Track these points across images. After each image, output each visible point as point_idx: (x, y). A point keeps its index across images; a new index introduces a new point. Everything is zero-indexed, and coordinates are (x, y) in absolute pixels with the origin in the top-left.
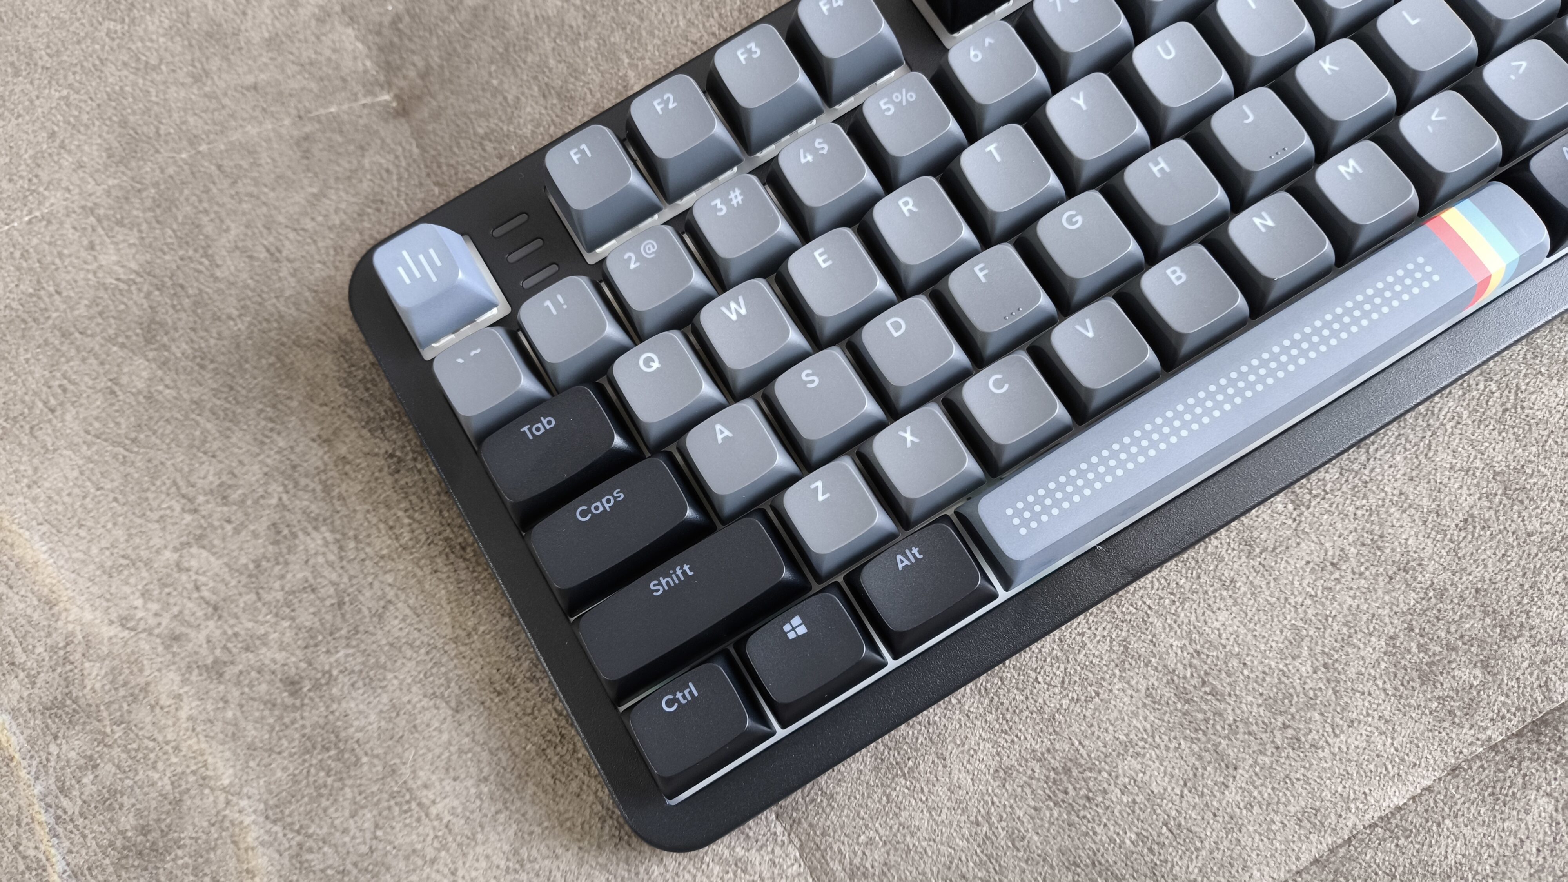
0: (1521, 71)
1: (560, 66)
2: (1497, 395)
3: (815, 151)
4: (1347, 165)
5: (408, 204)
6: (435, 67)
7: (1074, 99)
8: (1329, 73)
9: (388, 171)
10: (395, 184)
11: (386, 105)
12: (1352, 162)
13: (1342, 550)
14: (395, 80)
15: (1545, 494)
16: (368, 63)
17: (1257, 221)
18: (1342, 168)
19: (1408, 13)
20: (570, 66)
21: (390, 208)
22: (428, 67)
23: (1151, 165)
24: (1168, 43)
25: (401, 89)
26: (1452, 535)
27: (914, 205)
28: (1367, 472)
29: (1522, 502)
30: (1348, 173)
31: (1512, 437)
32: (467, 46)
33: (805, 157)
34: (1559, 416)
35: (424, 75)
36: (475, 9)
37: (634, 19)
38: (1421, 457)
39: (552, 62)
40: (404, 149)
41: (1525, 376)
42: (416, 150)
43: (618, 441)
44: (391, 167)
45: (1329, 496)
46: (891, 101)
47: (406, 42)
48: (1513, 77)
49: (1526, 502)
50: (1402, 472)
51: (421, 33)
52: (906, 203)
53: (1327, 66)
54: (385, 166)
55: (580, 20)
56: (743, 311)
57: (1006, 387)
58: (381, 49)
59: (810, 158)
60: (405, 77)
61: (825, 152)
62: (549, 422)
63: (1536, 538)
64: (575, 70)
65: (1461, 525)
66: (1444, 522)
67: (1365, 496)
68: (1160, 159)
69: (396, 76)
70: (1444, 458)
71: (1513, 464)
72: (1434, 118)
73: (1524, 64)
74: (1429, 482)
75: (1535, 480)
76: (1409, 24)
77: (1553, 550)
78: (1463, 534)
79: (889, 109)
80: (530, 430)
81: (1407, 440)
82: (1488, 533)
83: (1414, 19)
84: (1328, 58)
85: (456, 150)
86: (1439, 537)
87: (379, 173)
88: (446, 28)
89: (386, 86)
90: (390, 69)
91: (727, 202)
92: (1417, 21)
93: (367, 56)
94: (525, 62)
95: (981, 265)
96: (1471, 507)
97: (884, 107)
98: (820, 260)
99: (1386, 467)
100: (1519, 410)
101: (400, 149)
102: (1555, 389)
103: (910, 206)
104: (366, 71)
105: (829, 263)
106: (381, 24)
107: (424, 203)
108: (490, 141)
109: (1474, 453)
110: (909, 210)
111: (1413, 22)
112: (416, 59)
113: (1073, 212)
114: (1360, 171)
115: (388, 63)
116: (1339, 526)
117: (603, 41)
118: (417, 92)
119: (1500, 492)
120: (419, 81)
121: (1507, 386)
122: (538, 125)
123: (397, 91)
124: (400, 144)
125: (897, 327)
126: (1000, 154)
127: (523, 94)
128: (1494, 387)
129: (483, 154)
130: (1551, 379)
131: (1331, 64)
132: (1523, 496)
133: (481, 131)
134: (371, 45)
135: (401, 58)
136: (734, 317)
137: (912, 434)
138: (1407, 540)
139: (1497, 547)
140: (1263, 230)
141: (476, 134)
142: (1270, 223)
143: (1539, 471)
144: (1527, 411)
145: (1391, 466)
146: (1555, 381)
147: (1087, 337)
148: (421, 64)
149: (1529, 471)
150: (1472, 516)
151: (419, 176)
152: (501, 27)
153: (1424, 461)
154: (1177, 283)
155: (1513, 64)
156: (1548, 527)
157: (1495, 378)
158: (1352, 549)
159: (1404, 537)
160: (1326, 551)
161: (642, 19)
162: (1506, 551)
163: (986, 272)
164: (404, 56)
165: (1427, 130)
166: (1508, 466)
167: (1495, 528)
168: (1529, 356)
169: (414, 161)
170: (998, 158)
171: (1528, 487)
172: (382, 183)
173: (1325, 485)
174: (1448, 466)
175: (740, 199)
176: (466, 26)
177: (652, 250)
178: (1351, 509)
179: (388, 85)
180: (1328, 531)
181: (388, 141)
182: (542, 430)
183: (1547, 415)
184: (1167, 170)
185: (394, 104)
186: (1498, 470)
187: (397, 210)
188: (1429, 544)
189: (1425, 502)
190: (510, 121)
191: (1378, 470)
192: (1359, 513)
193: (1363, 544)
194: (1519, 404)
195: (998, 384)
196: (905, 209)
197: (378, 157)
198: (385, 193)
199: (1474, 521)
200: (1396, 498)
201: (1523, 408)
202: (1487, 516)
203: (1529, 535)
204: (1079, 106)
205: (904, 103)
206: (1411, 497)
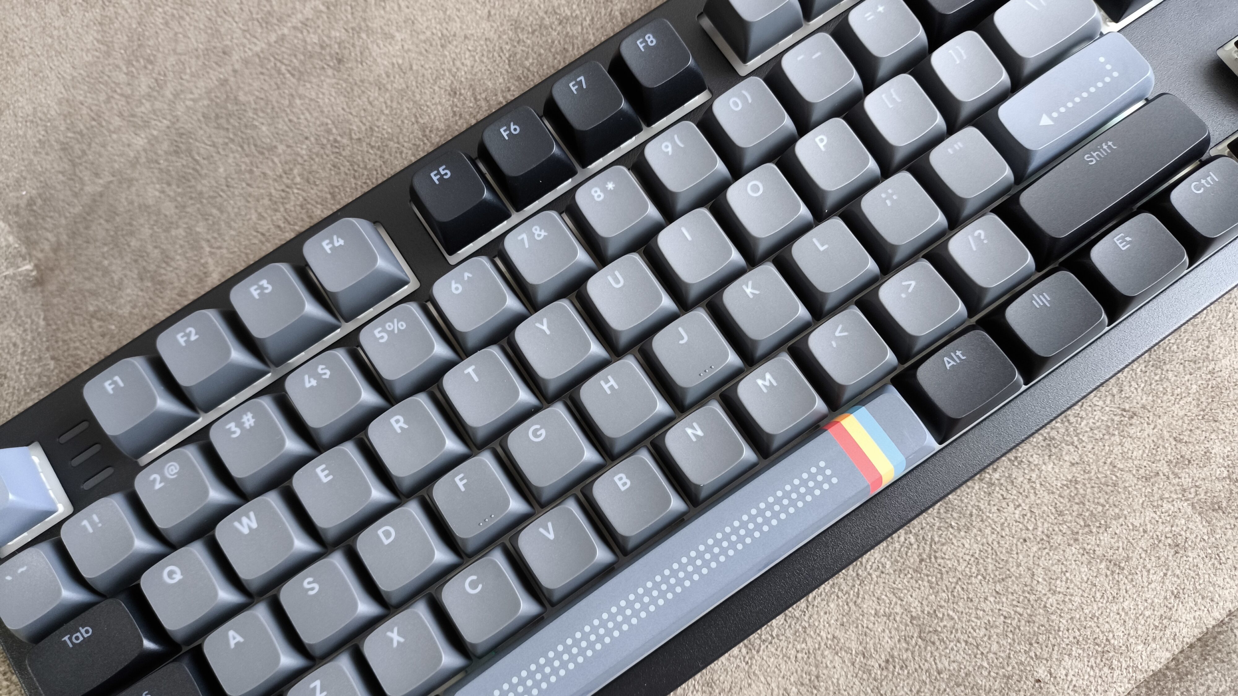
0: (910, 290)
1: (156, 251)
2: (915, 546)
3: (318, 377)
4: (764, 379)
5: (26, 379)
6: (64, 243)
7: (538, 325)
8: (751, 296)
9: (15, 345)
10: (19, 357)
11: (27, 274)
12: (768, 376)
13: (785, 690)
14: (34, 253)
15: (953, 636)
16: (11, 239)
17: (689, 431)
18: (760, 382)
19: (819, 240)
20: (163, 252)
21: (12, 383)
22: (59, 244)
23: (602, 383)
24: (617, 273)
25: (39, 260)
26: (876, 674)
27: (405, 422)
28: (806, 618)
29: (934, 643)
30: (765, 386)
31: (926, 584)
32: (87, 228)
33: (309, 382)
34: (965, 564)
35: (56, 249)
36: (94, 195)
37: (215, 211)
38: (851, 604)
39: (150, 248)
40: (33, 322)
41: (939, 529)
42: (42, 323)
43: (148, 644)
44: (19, 342)
45: (776, 640)
46: (384, 330)
47: (41, 221)
48: (903, 296)
49: (938, 643)
50: (835, 618)
51: (52, 214)
52: (397, 421)
53: (749, 291)
54: (14, 340)
55: (173, 210)
56: (254, 525)
57: (480, 586)
58: (20, 226)
59: (314, 383)
60: (42, 251)
61: (327, 376)
62: (87, 632)
63: (945, 676)
64: (167, 257)
65: (883, 664)
66: (869, 663)
67: (804, 641)
68: (610, 378)
69: (35, 249)
70: (869, 605)
71: (927, 609)
72: (837, 334)
73: (913, 283)
74: (857, 627)
75: (945, 623)
76: (818, 250)
77: (958, 685)
78: (885, 673)
79: (382, 337)
80: (70, 639)
81: (839, 589)
82: (906, 672)
83: (823, 245)
84: (750, 283)
85: (70, 325)
86: (865, 676)
87: (8, 347)
88: (72, 210)
89: (28, 257)
90: (29, 243)
91: (240, 425)
92: (826, 247)
93: (9, 232)
94: (129, 246)
95: (461, 476)
96: (892, 649)
97: (378, 336)
98: (322, 475)
99: (822, 614)
100: (933, 560)
101: (29, 321)
102: (963, 541)
103: (401, 424)
104: (8, 246)
105: (331, 477)
106: (18, 206)
107: (40, 378)
108: (98, 319)
109: (894, 600)
110: (401, 428)
111: (822, 249)
112: (49, 235)
113: (538, 426)
114: (775, 384)
115: (27, 238)
116: (783, 667)
117: (190, 229)
118: (51, 264)
119: (915, 635)
120: (51, 255)
121: (923, 538)
122: (134, 307)
123: (36, 262)
124: (30, 317)
125: (387, 534)
126: (477, 375)
127: (126, 276)
128: (913, 540)
129: (91, 332)
130: (959, 530)
131: (753, 288)
132: (935, 638)
133: (91, 309)
134: (11, 223)
135: (38, 234)
136: (246, 531)
137: (399, 634)
138: (838, 679)
139: (913, 684)
140: (694, 439)
141: (87, 312)
142: (700, 433)
143: (948, 615)
144: (939, 561)
145: (826, 613)
146: (962, 533)
147: (549, 539)
148: (53, 239)
149: (940, 615)
150: (893, 657)
151: (40, 350)
152: (113, 213)
153: (853, 608)
154: (623, 489)
155: (904, 283)
156: (955, 665)
157: (913, 531)
158: (794, 688)
159: (836, 676)
160: (772, 690)
161: (222, 212)
162: (920, 687)
163: (465, 481)
164: (40, 232)
165: (831, 345)
166: (923, 612)
167: (911, 668)
168: (942, 511)
169: (39, 334)
170: (476, 379)
171: (939, 629)
172: (8, 357)
173: (772, 631)
174: (873, 612)
175: (252, 422)
176: (87, 209)
177: (175, 471)
178: (793, 652)
179: (29, 256)
180: (774, 672)
181: (22, 313)
182: (81, 639)
183: (956, 564)
184: (616, 387)
185: (34, 273)
186: (914, 614)
187: (16, 385)
188: (857, 683)
189: (854, 645)
190: (113, 302)
191: (815, 616)
192: (800, 655)
193: (802, 684)
194: (933, 555)
195: (473, 585)
196: (397, 427)
197: (10, 330)
198: (9, 367)
199: (894, 661)
200: (830, 642)
201: (936, 558)
202: (905, 656)
203: (939, 673)
204: (543, 331)
205: (396, 331)
206: (842, 641)
